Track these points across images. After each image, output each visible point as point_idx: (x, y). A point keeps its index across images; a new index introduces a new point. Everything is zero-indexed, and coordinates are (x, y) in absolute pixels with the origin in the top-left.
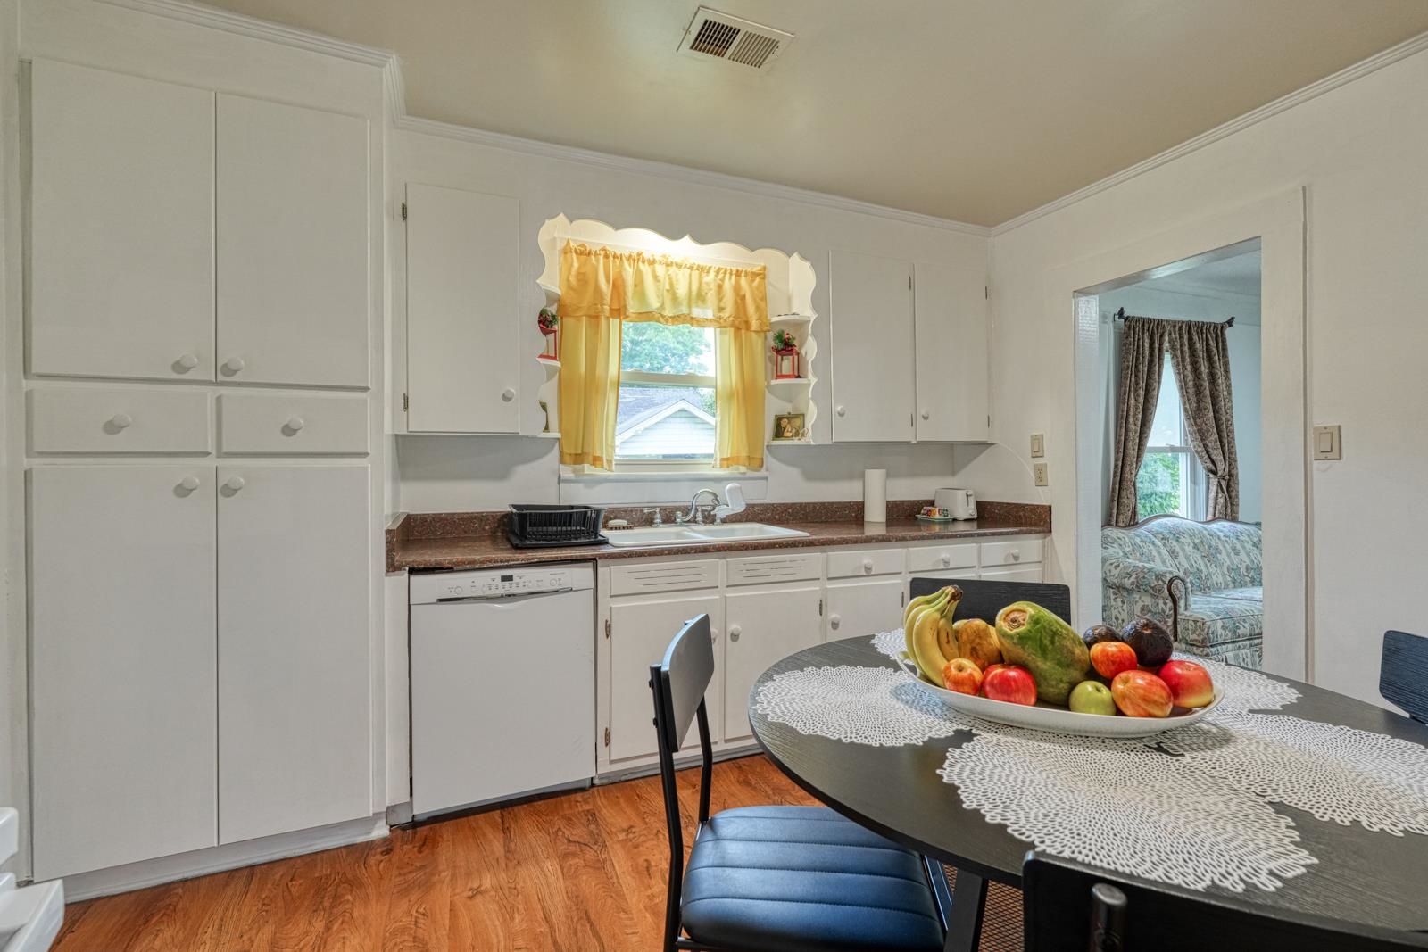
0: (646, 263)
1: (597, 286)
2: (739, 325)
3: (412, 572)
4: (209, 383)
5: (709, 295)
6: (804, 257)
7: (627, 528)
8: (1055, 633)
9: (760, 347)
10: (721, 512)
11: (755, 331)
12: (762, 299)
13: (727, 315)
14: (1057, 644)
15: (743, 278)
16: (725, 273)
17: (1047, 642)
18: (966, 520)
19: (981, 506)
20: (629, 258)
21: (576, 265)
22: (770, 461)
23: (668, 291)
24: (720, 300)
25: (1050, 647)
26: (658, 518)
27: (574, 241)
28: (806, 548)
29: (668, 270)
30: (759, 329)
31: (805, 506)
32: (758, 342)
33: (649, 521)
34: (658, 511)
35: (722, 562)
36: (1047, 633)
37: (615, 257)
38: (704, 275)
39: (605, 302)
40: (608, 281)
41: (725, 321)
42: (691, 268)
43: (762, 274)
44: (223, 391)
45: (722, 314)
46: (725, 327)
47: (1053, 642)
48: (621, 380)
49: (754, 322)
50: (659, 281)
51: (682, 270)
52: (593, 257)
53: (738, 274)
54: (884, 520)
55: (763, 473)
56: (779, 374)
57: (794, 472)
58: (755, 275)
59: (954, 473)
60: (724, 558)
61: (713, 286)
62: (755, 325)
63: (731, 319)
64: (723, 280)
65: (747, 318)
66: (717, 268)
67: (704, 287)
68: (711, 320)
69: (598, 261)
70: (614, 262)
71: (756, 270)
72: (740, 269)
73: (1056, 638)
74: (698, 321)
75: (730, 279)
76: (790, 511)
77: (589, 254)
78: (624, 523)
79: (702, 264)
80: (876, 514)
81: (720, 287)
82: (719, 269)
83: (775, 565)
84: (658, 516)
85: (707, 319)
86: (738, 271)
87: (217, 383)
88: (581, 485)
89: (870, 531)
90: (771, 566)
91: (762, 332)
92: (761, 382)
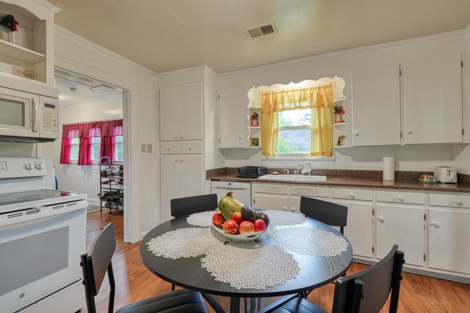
0: (285, 93)
1: (269, 103)
2: (319, 105)
3: (212, 180)
4: (179, 141)
5: (308, 97)
6: (339, 77)
7: (278, 174)
8: (224, 206)
9: (328, 112)
10: (304, 171)
11: (326, 107)
12: (330, 95)
13: (314, 103)
14: (224, 209)
15: (322, 89)
16: (314, 89)
17: (222, 208)
18: (446, 183)
19: (460, 177)
20: (280, 92)
21: (264, 98)
22: (337, 154)
23: (293, 100)
24: (311, 99)
25: (223, 210)
26: (288, 172)
27: (264, 91)
28: (320, 185)
29: (293, 93)
30: (328, 106)
31: (352, 171)
32: (328, 111)
33: (285, 173)
34: (288, 170)
35: (289, 187)
36: (222, 205)
37: (276, 93)
38: (306, 91)
39: (271, 107)
40: (273, 101)
41: (313, 106)
42: (301, 90)
43: (331, 86)
44: (182, 142)
45: (312, 104)
46: (313, 108)
47: (223, 208)
48: (278, 129)
49: (326, 104)
50: (289, 97)
51: (298, 92)
52: (269, 95)
53: (320, 88)
54: (394, 179)
55: (333, 158)
56: (336, 121)
57: (348, 158)
58: (326, 87)
59: (452, 159)
60: (290, 186)
61: (309, 95)
62: (326, 105)
63: (315, 105)
64: (313, 92)
65: (324, 103)
66: (311, 88)
67: (306, 96)
68: (308, 106)
69: (270, 96)
70: (275, 95)
71: (328, 84)
72: (320, 86)
73: (224, 207)
74: (303, 108)
75: (316, 90)
76: (344, 173)
77: (268, 94)
78: (277, 173)
79: (305, 88)
80: (388, 177)
81: (312, 94)
82: (312, 88)
83: (310, 190)
84: (288, 171)
85: (307, 106)
86: (319, 87)
87: (181, 141)
88: (268, 161)
89: (385, 184)
90: (307, 190)
91: (329, 107)
92: (330, 125)
